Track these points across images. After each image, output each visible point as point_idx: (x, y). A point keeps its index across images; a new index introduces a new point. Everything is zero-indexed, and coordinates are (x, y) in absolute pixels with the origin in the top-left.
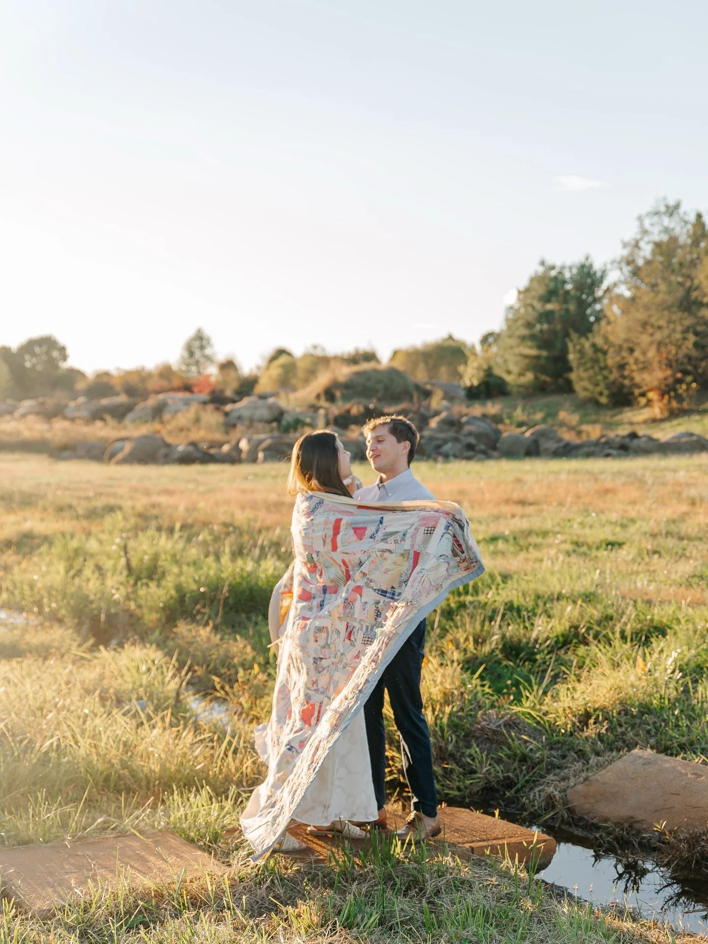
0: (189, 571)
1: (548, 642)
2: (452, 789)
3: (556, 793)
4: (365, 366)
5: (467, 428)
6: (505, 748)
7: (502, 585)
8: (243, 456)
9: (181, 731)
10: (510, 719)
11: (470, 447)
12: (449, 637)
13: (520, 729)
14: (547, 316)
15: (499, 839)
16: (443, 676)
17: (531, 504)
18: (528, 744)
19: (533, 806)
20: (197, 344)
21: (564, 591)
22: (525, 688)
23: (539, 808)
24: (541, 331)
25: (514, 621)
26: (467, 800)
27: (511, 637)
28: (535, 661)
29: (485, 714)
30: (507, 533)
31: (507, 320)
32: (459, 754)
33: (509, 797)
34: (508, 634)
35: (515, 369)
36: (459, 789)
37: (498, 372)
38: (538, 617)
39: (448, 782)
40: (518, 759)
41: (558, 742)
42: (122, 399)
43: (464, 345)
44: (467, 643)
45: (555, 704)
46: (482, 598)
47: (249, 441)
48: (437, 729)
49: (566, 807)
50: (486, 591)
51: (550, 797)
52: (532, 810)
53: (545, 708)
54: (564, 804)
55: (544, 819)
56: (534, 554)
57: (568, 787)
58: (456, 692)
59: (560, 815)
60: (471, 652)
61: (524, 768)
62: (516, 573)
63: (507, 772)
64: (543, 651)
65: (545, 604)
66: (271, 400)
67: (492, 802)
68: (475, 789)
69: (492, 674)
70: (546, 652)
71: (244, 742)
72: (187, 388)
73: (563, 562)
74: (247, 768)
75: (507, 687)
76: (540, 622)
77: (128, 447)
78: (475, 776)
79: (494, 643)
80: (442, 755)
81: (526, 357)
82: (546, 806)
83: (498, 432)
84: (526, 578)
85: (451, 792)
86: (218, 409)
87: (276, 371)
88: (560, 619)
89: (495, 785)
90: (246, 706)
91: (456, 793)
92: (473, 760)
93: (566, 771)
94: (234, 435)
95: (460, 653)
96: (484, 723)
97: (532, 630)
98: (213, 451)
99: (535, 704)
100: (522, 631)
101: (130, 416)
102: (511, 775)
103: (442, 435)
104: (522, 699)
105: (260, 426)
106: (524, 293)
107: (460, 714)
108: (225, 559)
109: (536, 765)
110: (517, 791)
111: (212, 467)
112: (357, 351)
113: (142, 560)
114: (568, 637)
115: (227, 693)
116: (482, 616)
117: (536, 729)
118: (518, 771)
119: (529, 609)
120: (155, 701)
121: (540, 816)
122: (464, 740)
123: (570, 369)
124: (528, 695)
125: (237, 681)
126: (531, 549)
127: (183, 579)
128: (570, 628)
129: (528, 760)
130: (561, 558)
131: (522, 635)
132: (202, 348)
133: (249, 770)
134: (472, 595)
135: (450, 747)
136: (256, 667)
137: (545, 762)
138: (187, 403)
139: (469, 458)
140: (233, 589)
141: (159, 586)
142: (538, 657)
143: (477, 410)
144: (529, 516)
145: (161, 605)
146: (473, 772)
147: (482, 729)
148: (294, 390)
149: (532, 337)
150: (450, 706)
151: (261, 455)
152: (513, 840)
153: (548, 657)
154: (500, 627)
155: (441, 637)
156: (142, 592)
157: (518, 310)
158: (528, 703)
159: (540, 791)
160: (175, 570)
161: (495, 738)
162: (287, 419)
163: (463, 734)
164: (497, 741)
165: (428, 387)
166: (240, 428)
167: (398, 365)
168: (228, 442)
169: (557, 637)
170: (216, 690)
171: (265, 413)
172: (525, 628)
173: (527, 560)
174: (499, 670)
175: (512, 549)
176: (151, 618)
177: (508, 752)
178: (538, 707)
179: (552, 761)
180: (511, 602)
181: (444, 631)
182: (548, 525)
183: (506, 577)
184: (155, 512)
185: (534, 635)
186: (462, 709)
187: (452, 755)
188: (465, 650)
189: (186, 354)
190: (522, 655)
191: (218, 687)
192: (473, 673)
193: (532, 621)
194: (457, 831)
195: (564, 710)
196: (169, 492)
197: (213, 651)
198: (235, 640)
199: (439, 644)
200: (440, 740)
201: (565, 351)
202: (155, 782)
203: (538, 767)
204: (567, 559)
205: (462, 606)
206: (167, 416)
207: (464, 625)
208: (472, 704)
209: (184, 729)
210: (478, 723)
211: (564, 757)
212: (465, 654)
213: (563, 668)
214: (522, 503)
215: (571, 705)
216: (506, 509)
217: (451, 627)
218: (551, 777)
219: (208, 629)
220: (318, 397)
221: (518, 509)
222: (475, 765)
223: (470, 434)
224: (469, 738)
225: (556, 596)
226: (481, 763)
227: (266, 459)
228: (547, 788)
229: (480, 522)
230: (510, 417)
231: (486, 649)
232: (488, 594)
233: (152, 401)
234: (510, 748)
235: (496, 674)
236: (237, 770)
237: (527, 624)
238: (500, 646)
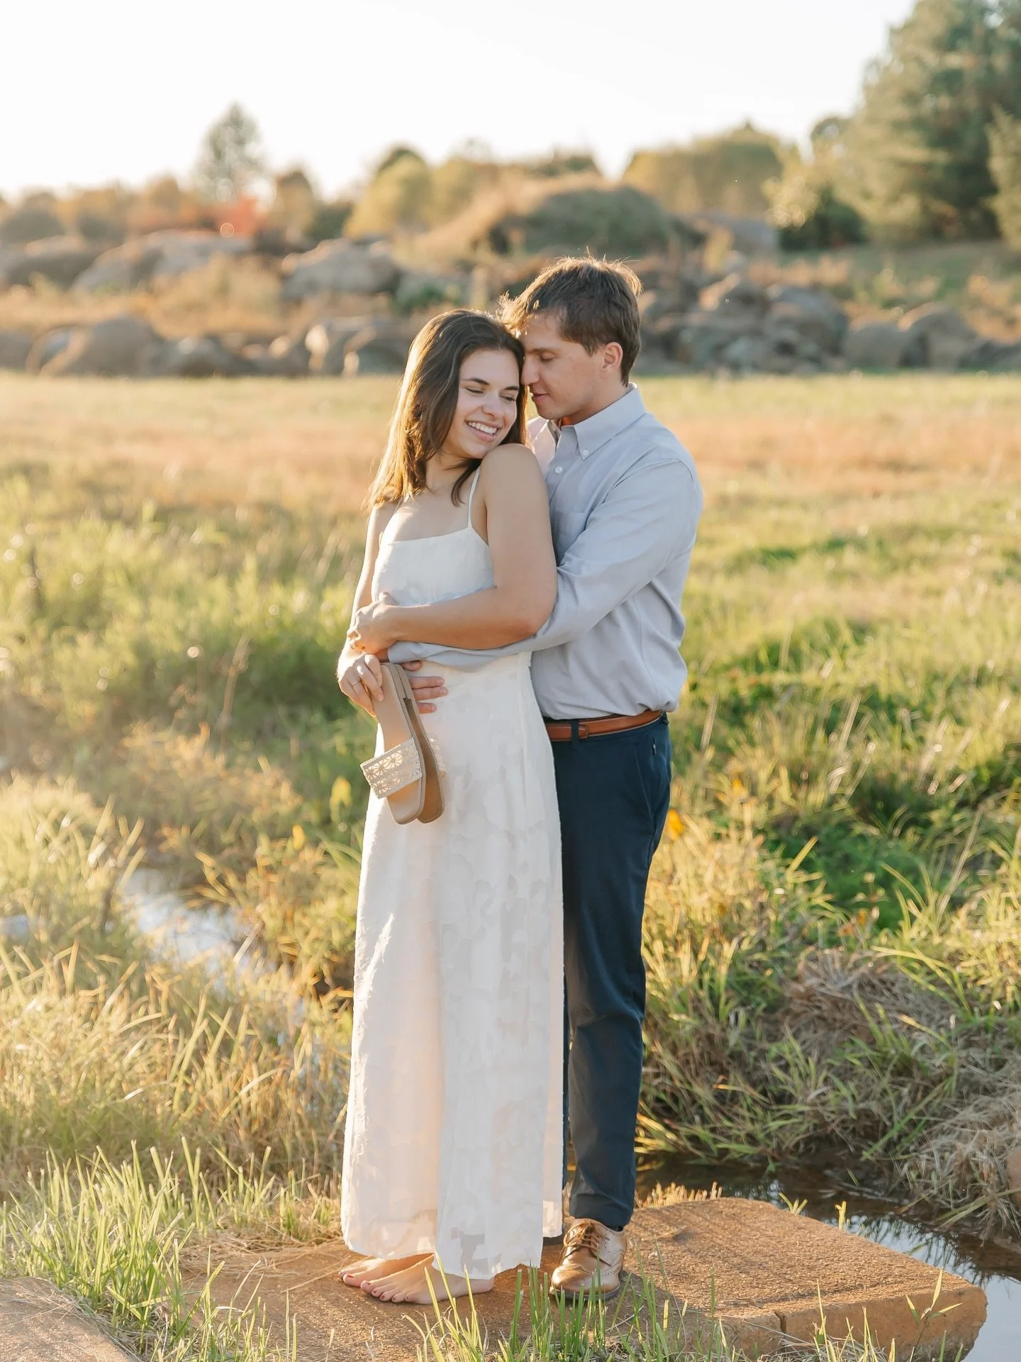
0: (163, 608)
1: (959, 781)
2: (737, 1139)
3: (982, 1157)
4: (573, 182)
5: (781, 310)
6: (860, 1042)
7: (853, 649)
8: (316, 363)
9: (101, 998)
10: (873, 972)
11: (786, 349)
12: (734, 766)
13: (895, 995)
14: (949, 81)
15: (848, 1289)
16: (721, 865)
17: (914, 468)
18: (915, 1035)
19: (927, 1186)
20: (229, 134)
21: (991, 665)
22: (908, 896)
23: (941, 1192)
24: (937, 113)
25: (879, 731)
26: (771, 1167)
27: (873, 768)
28: (928, 824)
29: (815, 960)
30: (863, 530)
31: (867, 88)
32: (753, 1054)
33: (868, 1160)
34: (866, 762)
35: (879, 188)
36: (751, 1139)
37: (846, 195)
38: (934, 723)
39: (727, 1123)
40: (891, 1067)
41: (986, 1029)
42: (70, 244)
43: (776, 140)
44: (775, 783)
45: (977, 934)
46: (809, 677)
47: (330, 331)
48: (703, 994)
49: (1007, 1192)
50: (819, 658)
51: (967, 1165)
52: (924, 1196)
53: (952, 944)
54: (1002, 1185)
55: (953, 1220)
56: (923, 578)
57: (1010, 1142)
58: (748, 904)
59: (990, 1212)
60: (783, 803)
61: (905, 1091)
62: (885, 621)
63: (867, 1098)
64: (946, 803)
65: (949, 691)
66: (377, 250)
67: (828, 1172)
68: (790, 1142)
69: (830, 854)
70: (953, 804)
71: (250, 1027)
72: (209, 223)
73: (987, 596)
74: (249, 1094)
75: (865, 888)
76: (939, 736)
77: (77, 344)
78: (787, 1109)
79: (837, 782)
80: (714, 1057)
81: (903, 164)
82: (957, 1186)
83: (843, 319)
84: (906, 633)
85: (733, 1146)
86: (266, 266)
87: (389, 192)
88: (984, 728)
89: (838, 1131)
90: (272, 924)
91: (745, 1148)
92: (785, 1068)
93: (1004, 1100)
94: (297, 322)
95: (758, 806)
96: (812, 982)
97: (920, 753)
98: (253, 353)
99: (930, 933)
100: (898, 754)
101: (86, 280)
102: (874, 1107)
103: (730, 324)
104: (901, 923)
105: (350, 301)
106: (899, 34)
107: (758, 956)
108: (247, 583)
109: (935, 1084)
110: (890, 1145)
111: (249, 387)
112: (556, 155)
113: (67, 585)
114: (1003, 769)
115: (231, 893)
116: (810, 720)
117: (933, 996)
118: (891, 1098)
119: (915, 702)
120: (55, 920)
121: (943, 1211)
122: (766, 1020)
123: (993, 190)
124: (915, 911)
125: (254, 864)
126: (915, 568)
127: (150, 627)
128: (1007, 748)
129: (915, 1071)
130: (982, 587)
131: (898, 765)
132: (241, 142)
133: (254, 1098)
134: (788, 670)
135: (734, 1038)
136: (298, 834)
137: (954, 1078)
138: (204, 253)
139: (782, 372)
140: (258, 651)
141: (99, 642)
142: (935, 816)
143: (801, 272)
144: (910, 494)
145: (101, 685)
146: (784, 1098)
147: (809, 996)
148: (426, 227)
149: (918, 123)
150: (735, 942)
151: (351, 362)
152: (883, 1293)
153: (956, 818)
154: (849, 745)
155: (718, 766)
156: (63, 655)
157: (887, 69)
158: (915, 929)
159: (942, 1150)
160: (134, 607)
161: (838, 1016)
162: (410, 288)
163: (764, 1005)
164: (844, 1023)
165: (701, 226)
166: (313, 305)
167: (642, 181)
168: (283, 333)
169: (977, 768)
170: (207, 885)
171: (362, 275)
172: (905, 747)
173: (906, 591)
174: (846, 846)
175: (875, 566)
176: (81, 711)
177: (868, 1052)
178: (937, 940)
179: (972, 1075)
180: (874, 687)
181: (725, 752)
182: (952, 514)
183: (861, 631)
184: (114, 478)
185: (926, 763)
186: (762, 945)
187: (736, 1056)
188: (770, 799)
189: (209, 155)
190: (898, 813)
191: (211, 877)
192: (790, 853)
193: (919, 732)
194: (745, 1266)
195: (998, 949)
196: (153, 437)
197: (207, 794)
198: (258, 769)
199: (712, 785)
200: (711, 1020)
201: (983, 152)
202: (21, 1132)
203: (938, 1088)
204: (995, 591)
205: (766, 694)
206: (161, 280)
207: (768, 740)
208: (785, 934)
209: (109, 992)
210: (796, 979)
211: (999, 1064)
212: (771, 808)
213: (993, 845)
214: (896, 466)
215: (1014, 937)
216: (862, 479)
217: (738, 743)
218: (968, 1114)
219: (199, 741)
220: (475, 244)
221: (888, 480)
222: (791, 1083)
223: (785, 322)
224: (778, 1015)
225: (973, 675)
226: (805, 1077)
227: (363, 370)
228: (959, 1145)
229: (805, 507)
230: (868, 287)
231: (817, 797)
232: (821, 668)
233: (131, 250)
234: (872, 1042)
235: (839, 855)
236: (227, 1096)
237: (910, 739)
238: (850, 791)
